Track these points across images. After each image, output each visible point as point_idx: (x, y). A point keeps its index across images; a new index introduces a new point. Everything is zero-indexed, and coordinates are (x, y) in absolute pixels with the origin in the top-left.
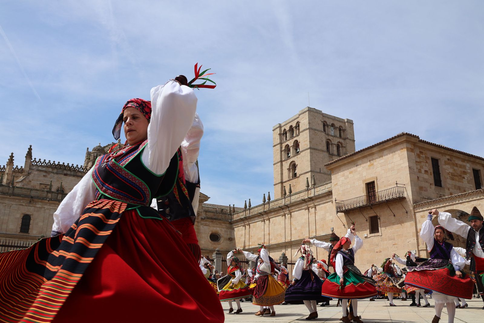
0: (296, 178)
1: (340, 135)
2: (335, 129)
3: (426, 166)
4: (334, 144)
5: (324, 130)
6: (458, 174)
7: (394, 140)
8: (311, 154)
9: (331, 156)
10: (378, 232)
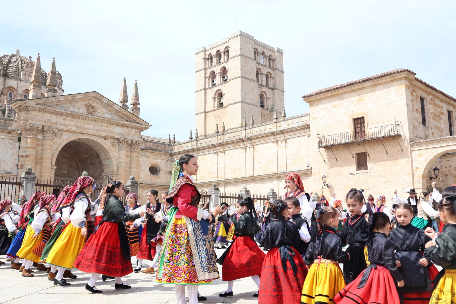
0: (223, 108)
1: (269, 65)
2: (265, 57)
3: (416, 105)
4: (264, 74)
5: (255, 59)
6: (437, 114)
7: (392, 76)
8: (242, 83)
9: (261, 86)
10: (366, 168)
